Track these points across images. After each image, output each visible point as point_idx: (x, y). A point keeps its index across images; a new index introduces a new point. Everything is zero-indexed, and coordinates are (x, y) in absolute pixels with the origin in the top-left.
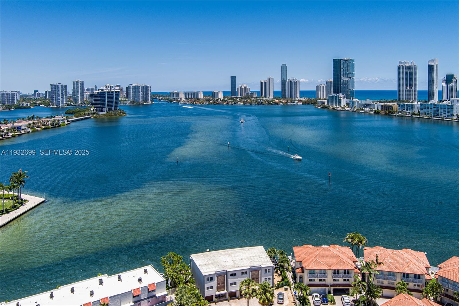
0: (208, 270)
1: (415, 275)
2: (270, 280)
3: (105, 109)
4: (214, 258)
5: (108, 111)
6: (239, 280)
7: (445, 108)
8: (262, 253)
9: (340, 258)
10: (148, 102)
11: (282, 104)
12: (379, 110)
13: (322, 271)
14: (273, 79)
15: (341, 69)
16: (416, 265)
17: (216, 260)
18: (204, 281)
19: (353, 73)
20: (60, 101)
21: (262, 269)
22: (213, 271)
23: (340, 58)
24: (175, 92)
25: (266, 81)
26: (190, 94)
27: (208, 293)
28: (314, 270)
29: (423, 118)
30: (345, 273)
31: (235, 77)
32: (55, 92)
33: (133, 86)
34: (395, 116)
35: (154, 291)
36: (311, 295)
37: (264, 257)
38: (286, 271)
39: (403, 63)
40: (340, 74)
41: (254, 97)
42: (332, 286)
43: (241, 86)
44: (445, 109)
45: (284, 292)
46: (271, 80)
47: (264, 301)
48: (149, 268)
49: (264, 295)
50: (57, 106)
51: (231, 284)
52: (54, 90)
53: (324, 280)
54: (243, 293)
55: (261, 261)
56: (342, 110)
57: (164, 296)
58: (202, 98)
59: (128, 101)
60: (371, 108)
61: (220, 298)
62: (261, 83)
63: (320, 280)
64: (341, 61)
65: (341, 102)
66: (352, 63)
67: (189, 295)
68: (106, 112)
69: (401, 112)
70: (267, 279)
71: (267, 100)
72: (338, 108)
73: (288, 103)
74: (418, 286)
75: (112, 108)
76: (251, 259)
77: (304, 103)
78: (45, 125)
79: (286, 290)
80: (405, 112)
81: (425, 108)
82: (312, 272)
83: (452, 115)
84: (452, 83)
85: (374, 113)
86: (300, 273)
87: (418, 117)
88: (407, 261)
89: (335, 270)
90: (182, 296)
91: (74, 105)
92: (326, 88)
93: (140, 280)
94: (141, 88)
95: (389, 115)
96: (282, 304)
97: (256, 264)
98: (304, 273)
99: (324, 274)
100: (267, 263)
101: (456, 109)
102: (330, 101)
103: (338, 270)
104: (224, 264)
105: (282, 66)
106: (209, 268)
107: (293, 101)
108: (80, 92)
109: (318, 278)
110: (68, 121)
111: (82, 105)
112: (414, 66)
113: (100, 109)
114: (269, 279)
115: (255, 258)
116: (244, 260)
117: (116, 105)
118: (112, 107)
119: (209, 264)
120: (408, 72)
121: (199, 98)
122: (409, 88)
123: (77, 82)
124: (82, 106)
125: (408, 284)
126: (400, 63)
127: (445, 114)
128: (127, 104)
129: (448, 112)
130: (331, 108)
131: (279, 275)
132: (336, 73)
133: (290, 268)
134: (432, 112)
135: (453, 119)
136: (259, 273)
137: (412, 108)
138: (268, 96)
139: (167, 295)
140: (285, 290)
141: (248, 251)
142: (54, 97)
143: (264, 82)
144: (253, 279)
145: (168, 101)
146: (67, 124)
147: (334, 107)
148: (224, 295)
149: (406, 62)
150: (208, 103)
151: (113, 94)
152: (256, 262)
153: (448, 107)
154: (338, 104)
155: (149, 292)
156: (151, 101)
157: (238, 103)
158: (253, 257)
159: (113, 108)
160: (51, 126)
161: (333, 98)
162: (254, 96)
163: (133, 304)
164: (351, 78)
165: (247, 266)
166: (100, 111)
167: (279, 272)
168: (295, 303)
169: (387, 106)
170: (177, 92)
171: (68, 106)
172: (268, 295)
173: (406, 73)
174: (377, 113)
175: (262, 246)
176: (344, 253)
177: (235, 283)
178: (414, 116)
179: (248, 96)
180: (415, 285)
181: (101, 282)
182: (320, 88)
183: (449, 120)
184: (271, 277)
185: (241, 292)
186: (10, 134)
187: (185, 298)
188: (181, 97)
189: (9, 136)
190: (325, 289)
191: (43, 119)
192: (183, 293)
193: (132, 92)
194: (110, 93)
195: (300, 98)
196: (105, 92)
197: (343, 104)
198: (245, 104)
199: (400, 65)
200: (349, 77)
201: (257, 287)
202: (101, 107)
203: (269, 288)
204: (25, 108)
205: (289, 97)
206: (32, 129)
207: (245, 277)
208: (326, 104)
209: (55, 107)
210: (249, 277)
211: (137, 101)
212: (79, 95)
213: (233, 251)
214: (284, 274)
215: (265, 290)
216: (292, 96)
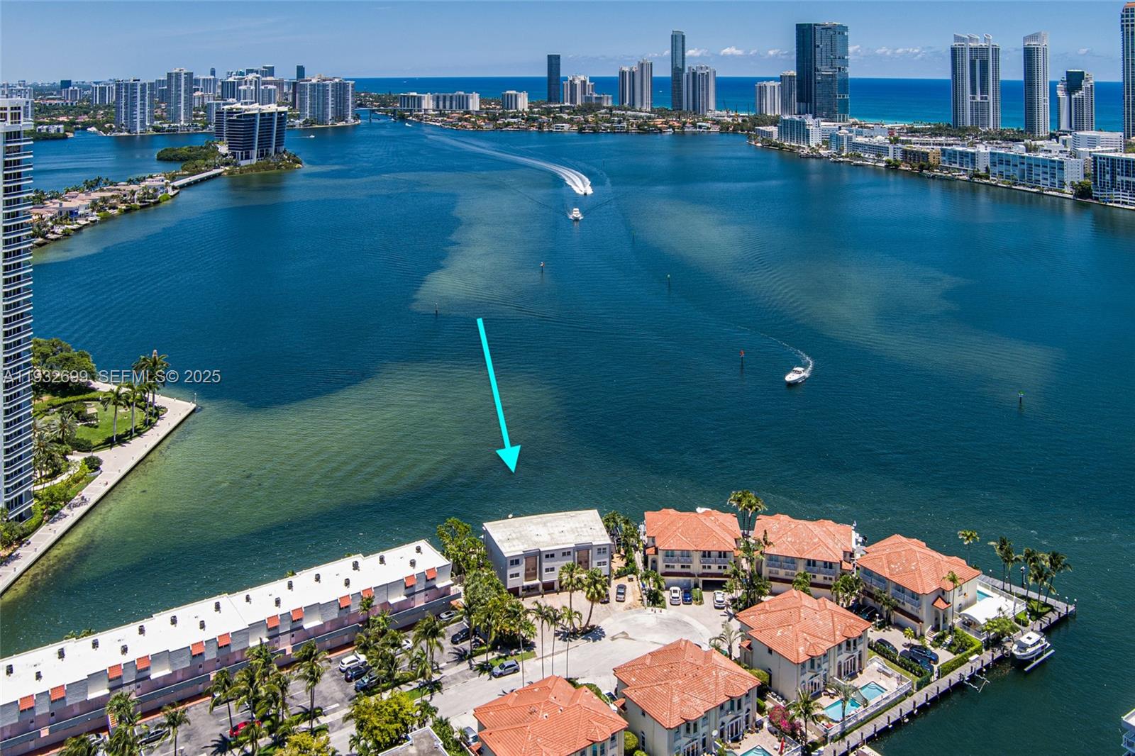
0: (513, 549)
1: (825, 563)
2: (606, 564)
3: (254, 153)
4: (521, 529)
5: (261, 157)
6: (558, 564)
7: (1046, 167)
8: (596, 521)
9: (714, 533)
10: (346, 122)
11: (671, 130)
12: (896, 161)
13: (685, 553)
14: (651, 64)
15: (815, 46)
16: (828, 548)
17: (523, 533)
18: (506, 565)
19: (846, 57)
20: (138, 120)
21: (594, 548)
22: (520, 550)
23: (813, 23)
24: (411, 94)
25: (634, 70)
26: (447, 99)
27: (512, 583)
28: (672, 550)
29: (996, 186)
30: (720, 556)
31: (558, 57)
32: (126, 100)
33: (311, 85)
34: (934, 177)
35: (433, 579)
36: (667, 589)
37: (597, 528)
38: (633, 551)
39: (964, 39)
40: (813, 53)
41: (604, 108)
42: (701, 575)
43: (574, 80)
44: (1045, 170)
45: (628, 584)
46: (646, 67)
47: (593, 596)
48: (423, 544)
49: (593, 587)
50: (129, 132)
51: (547, 570)
52: (124, 94)
53: (689, 567)
54: (563, 583)
55: (593, 535)
56: (813, 157)
57: (448, 588)
58: (477, 109)
59: (298, 117)
60: (878, 156)
61: (529, 591)
62: (623, 73)
63: (683, 567)
64: (815, 28)
65: (811, 135)
66: (843, 34)
67: (486, 585)
68: (254, 161)
69: (947, 169)
70: (601, 563)
71: (635, 119)
72: (804, 148)
73: (686, 130)
74: (831, 579)
75: (269, 149)
76: (578, 532)
77: (725, 129)
78: (125, 202)
79: (631, 580)
80: (958, 169)
81: (1001, 162)
82: (669, 554)
83: (1062, 184)
84: (1080, 92)
85: (886, 167)
86: (653, 554)
87: (985, 184)
88: (816, 540)
89: (704, 552)
90: (476, 587)
91: (171, 131)
92: (780, 92)
93: (413, 563)
94: (330, 89)
95: (920, 175)
96: (623, 601)
97: (584, 540)
98: (658, 554)
99: (688, 557)
100: (602, 539)
101: (1070, 170)
102: (784, 131)
103: (709, 552)
104: (536, 539)
105: (672, 36)
106: (514, 546)
107: (698, 123)
108: (185, 97)
109: (679, 562)
110: (174, 188)
111: (188, 130)
112: (991, 47)
113: (242, 153)
114: (604, 563)
115: (583, 529)
116: (567, 534)
117: (279, 143)
118: (270, 147)
119: (513, 539)
120: (978, 61)
121: (471, 110)
122: (978, 99)
123: (178, 75)
124: (190, 132)
125: (814, 577)
126: (957, 38)
127: (1047, 179)
128: (297, 127)
129: (1053, 176)
130: (787, 148)
131: (623, 557)
132: (804, 57)
133: (641, 545)
134: (1017, 172)
135: (1063, 192)
136: (588, 553)
137: (972, 160)
138: (638, 107)
139: (452, 585)
140: (629, 581)
141: (573, 518)
142: (123, 110)
143: (630, 73)
144: (580, 563)
145: (394, 115)
146: (172, 196)
147: (793, 146)
148: (535, 588)
149: (971, 38)
150: (491, 127)
151: (271, 119)
152: (585, 536)
153: (1053, 164)
154: (804, 140)
155: (427, 580)
156: (354, 118)
157: (565, 128)
158: (581, 528)
159: (272, 150)
160: (138, 204)
161: (791, 125)
162: (605, 105)
163: (405, 598)
164: (840, 68)
165: (571, 543)
166: (242, 156)
167: (622, 553)
168: (642, 600)
169: (917, 152)
170: (415, 94)
171: (155, 133)
172: (599, 587)
173: (973, 63)
174: (892, 167)
175: (596, 511)
176: (722, 526)
177: (553, 569)
178: (977, 181)
179: (588, 106)
180: (825, 578)
181: (356, 566)
182: (766, 91)
183: (1054, 193)
184: (607, 560)
185: (561, 582)
186: (59, 230)
187: (481, 590)
188: (426, 108)
189: (56, 234)
190: (690, 580)
191: (122, 188)
192: (476, 583)
193: (308, 96)
194: (267, 115)
195: (717, 112)
196: (254, 115)
197: (815, 140)
198: (581, 131)
199: (957, 44)
200: (836, 68)
201: (584, 576)
202: (245, 150)
203: (600, 576)
204: (55, 138)
205: (691, 109)
206: (101, 214)
207: (568, 560)
208: (775, 136)
209: (126, 136)
210: (574, 559)
211: (320, 119)
212: (182, 105)
213: (550, 518)
214: (629, 555)
215: (595, 580)
216: (698, 107)
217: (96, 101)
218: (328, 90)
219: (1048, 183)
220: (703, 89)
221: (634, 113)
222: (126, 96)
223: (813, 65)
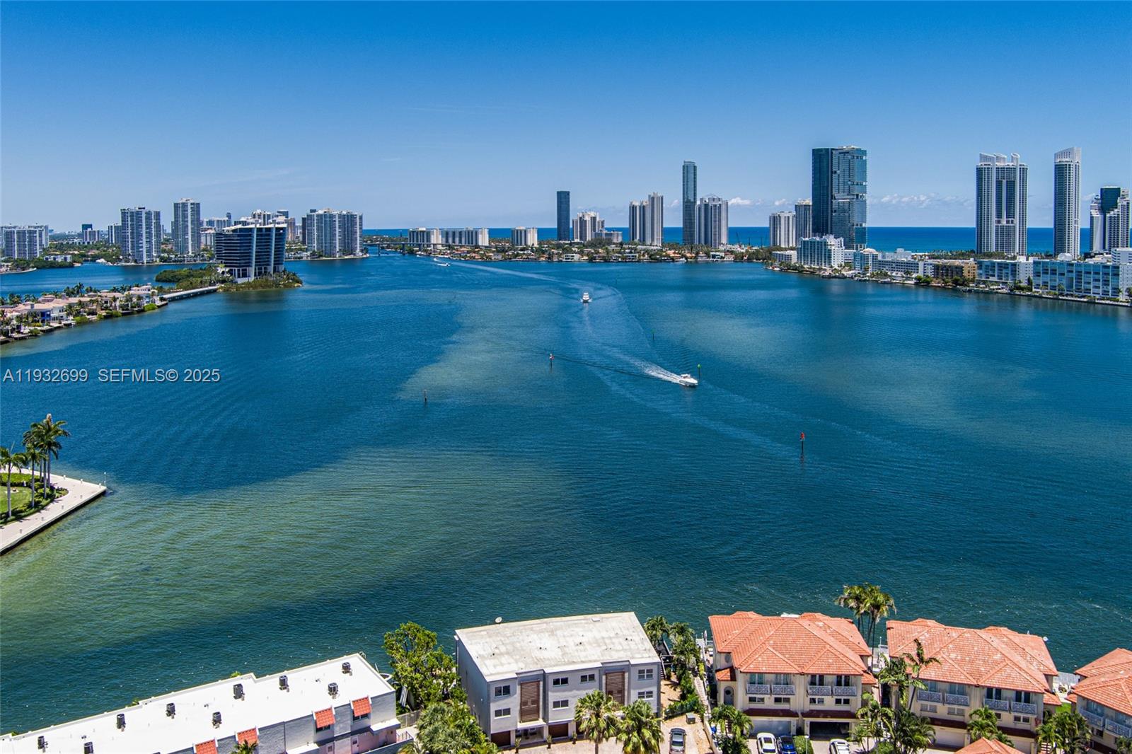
0: (499, 669)
1: (1018, 693)
2: (652, 696)
3: (252, 270)
4: (514, 639)
5: (259, 275)
6: (575, 695)
7: (1099, 274)
8: (634, 630)
9: (828, 647)
10: (355, 255)
11: (684, 259)
12: (927, 276)
13: (782, 678)
14: (662, 198)
15: (832, 172)
16: (1020, 668)
17: (518, 645)
18: (489, 695)
19: (864, 184)
20: (144, 250)
21: (632, 669)
22: (511, 672)
23: (830, 147)
24: (420, 229)
25: (644, 204)
26: (457, 235)
27: (498, 724)
28: (761, 674)
29: (1041, 297)
30: (839, 684)
31: (568, 193)
32: (132, 229)
33: (318, 216)
34: (970, 291)
35: (366, 716)
36: (753, 736)
37: (637, 639)
38: (691, 676)
39: (989, 159)
40: (830, 188)
41: (614, 244)
42: (805, 715)
43: (584, 216)
44: (1097, 276)
45: (687, 728)
46: (657, 202)
47: (636, 749)
48: (356, 660)
49: (635, 734)
50: (136, 261)
51: (556, 704)
52: (129, 223)
53: (787, 700)
54: (583, 726)
55: (630, 649)
56: (835, 277)
57: (392, 730)
58: (487, 244)
59: (307, 250)
60: (907, 273)
61: (527, 738)
62: (633, 207)
63: (777, 700)
64: (832, 153)
65: (833, 256)
66: (861, 158)
67: (452, 729)
68: (252, 279)
69: (984, 282)
70: (643, 693)
71: (647, 251)
72: (825, 270)
73: (700, 259)
74: (1026, 720)
75: (268, 267)
76: (606, 644)
77: (739, 258)
78: (106, 308)
79: (691, 721)
80: (996, 282)
81: (1046, 272)
82: (756, 679)
83: (1117, 290)
84: (1116, 210)
85: (916, 284)
86: (727, 680)
87: (1028, 296)
88: (998, 657)
89: (813, 676)
90: (436, 731)
91: (178, 261)
92: (795, 222)
93: (333, 690)
94: (337, 219)
95: (955, 290)
97: (617, 655)
98: (735, 680)
99: (787, 684)
100: (645, 655)
101: (1125, 275)
102: (804, 253)
103: (821, 677)
104: (538, 654)
105: (684, 166)
106: (502, 665)
107: (712, 253)
108: (192, 228)
109: (771, 693)
110: (162, 299)
111: (195, 261)
112: (1019, 167)
113: (239, 270)
114: (650, 694)
115: (614, 640)
116: (588, 647)
117: (278, 261)
118: (268, 265)
119: (501, 654)
120: (1004, 182)
121: (480, 244)
122: (1004, 223)
123: (184, 205)
124: (197, 262)
125: (999, 716)
126: (983, 158)
127: (1099, 287)
128: (305, 258)
129: (1106, 283)
130: (807, 271)
131: (675, 685)
132: (820, 184)
133: (702, 667)
134: (1064, 281)
135: (1118, 301)
136: (623, 678)
137: (1012, 271)
138: (648, 242)
139: (398, 727)
140: (689, 723)
141: (598, 624)
142: (130, 240)
143: (640, 207)
144: (609, 692)
145: (404, 251)
146: (159, 307)
147: (814, 268)
148: (537, 732)
149: (997, 157)
150: (500, 257)
151: (269, 235)
152: (617, 651)
153: (1106, 270)
154: (825, 262)
155: (355, 719)
156: (362, 251)
157: (575, 258)
158: (611, 638)
159: (271, 269)
160: (120, 311)
161: (811, 247)
162: (615, 241)
163: (315, 747)
164: (857, 195)
165: (595, 661)
166: (239, 274)
167: (674, 678)
169: (950, 266)
170: (424, 229)
171: (161, 263)
172: (647, 733)
173: (999, 184)
174: (923, 283)
175: (633, 613)
176: (836, 634)
177: (565, 703)
178: (1019, 293)
179: (599, 241)
180: (1017, 719)
181: (239, 692)
182: (780, 221)
183: (1108, 302)
184: (654, 689)
185: (578, 724)
186: (26, 330)
187: (442, 737)
188: (435, 243)
189: (22, 333)
190: (790, 722)
191: (103, 294)
192: (437, 724)
193: (315, 228)
194: (264, 230)
195: (729, 246)
196: (251, 230)
197: (837, 260)
198: (591, 260)
199: (983, 163)
200: (854, 195)
201: (619, 714)
202: (241, 267)
203: (648, 716)
204: (61, 266)
205: (703, 242)
206: (78, 318)
207: (590, 688)
208: (794, 260)
209: (133, 266)
210: (600, 688)
211: (328, 252)
212: (190, 236)
213: (562, 623)
214: (687, 683)
215: (640, 721)
216: (710, 239)
217: (112, 241)
218: (335, 221)
219: (1100, 291)
220: (715, 222)
221: (645, 247)
222: (132, 225)
223: (830, 192)
